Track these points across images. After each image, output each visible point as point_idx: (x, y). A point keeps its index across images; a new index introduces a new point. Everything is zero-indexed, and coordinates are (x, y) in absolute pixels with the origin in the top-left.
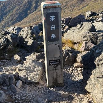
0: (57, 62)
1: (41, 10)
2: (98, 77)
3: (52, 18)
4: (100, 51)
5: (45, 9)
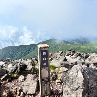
0: (47, 80)
1: (37, 50)
2: (72, 90)
3: (44, 53)
4: (73, 73)
5: (40, 48)
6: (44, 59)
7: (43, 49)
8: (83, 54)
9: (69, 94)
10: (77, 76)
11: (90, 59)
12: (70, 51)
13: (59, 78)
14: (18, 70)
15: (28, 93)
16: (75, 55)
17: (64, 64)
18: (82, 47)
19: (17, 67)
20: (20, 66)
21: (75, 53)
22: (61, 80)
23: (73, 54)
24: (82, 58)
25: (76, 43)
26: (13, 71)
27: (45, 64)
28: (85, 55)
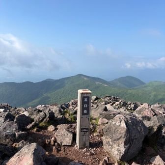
0: (86, 130)
2: (114, 140)
4: (115, 122)
5: (82, 94)
6: (86, 106)
7: (85, 96)
8: (130, 104)
9: (110, 145)
10: (120, 125)
11: (140, 112)
12: (110, 96)
13: (98, 131)
14: (47, 119)
15: (63, 144)
16: (118, 104)
17: (105, 114)
18: (130, 91)
19: (46, 115)
20: (50, 113)
21: (117, 101)
22: (100, 133)
23: (114, 103)
24: (128, 110)
25: (119, 84)
26: (40, 119)
27: (85, 111)
28: (132, 106)
